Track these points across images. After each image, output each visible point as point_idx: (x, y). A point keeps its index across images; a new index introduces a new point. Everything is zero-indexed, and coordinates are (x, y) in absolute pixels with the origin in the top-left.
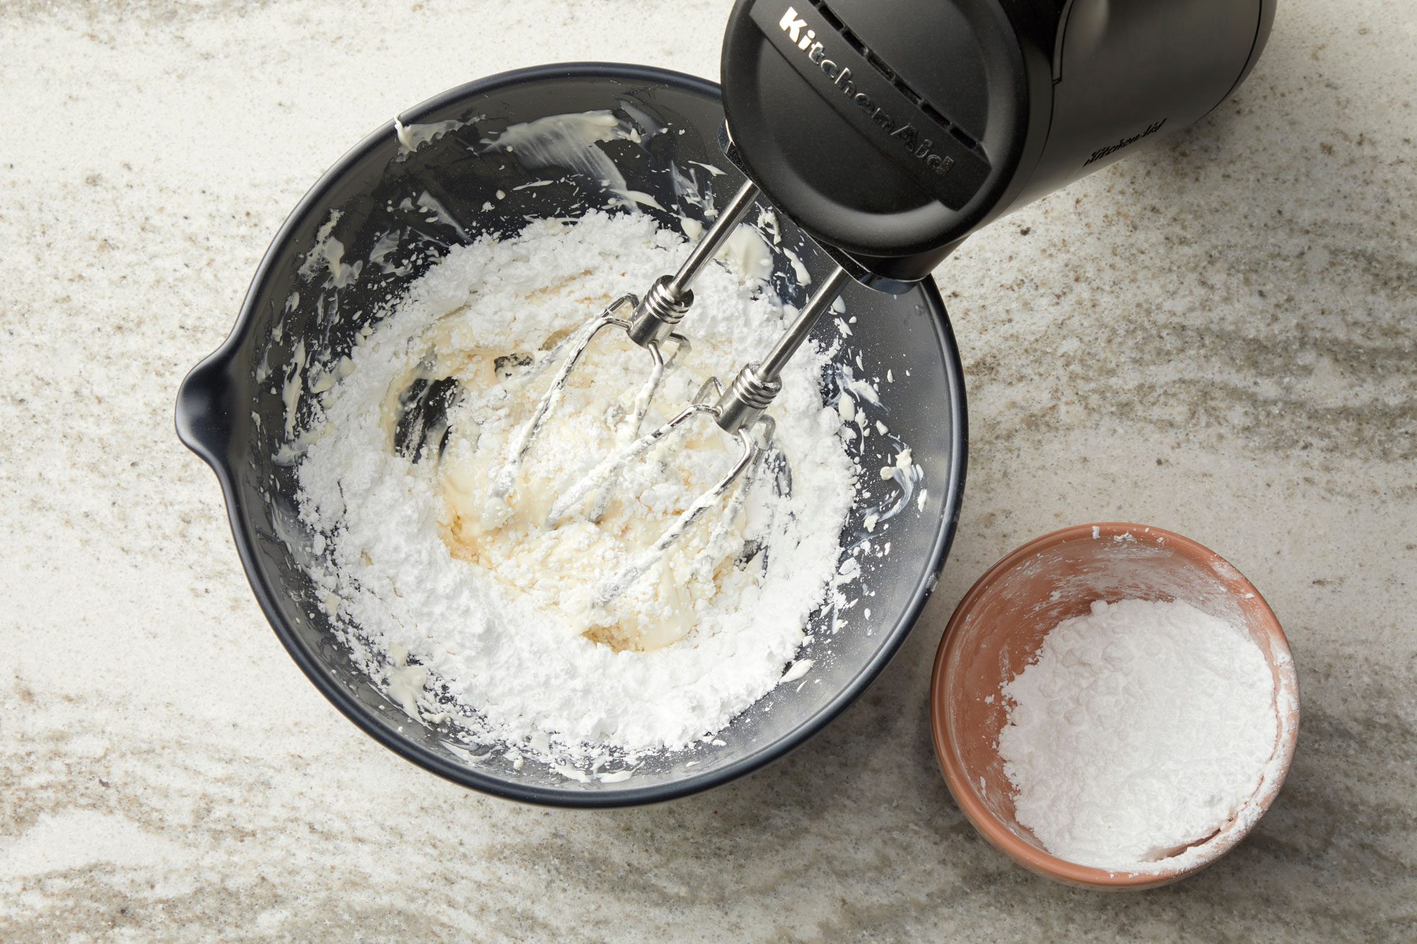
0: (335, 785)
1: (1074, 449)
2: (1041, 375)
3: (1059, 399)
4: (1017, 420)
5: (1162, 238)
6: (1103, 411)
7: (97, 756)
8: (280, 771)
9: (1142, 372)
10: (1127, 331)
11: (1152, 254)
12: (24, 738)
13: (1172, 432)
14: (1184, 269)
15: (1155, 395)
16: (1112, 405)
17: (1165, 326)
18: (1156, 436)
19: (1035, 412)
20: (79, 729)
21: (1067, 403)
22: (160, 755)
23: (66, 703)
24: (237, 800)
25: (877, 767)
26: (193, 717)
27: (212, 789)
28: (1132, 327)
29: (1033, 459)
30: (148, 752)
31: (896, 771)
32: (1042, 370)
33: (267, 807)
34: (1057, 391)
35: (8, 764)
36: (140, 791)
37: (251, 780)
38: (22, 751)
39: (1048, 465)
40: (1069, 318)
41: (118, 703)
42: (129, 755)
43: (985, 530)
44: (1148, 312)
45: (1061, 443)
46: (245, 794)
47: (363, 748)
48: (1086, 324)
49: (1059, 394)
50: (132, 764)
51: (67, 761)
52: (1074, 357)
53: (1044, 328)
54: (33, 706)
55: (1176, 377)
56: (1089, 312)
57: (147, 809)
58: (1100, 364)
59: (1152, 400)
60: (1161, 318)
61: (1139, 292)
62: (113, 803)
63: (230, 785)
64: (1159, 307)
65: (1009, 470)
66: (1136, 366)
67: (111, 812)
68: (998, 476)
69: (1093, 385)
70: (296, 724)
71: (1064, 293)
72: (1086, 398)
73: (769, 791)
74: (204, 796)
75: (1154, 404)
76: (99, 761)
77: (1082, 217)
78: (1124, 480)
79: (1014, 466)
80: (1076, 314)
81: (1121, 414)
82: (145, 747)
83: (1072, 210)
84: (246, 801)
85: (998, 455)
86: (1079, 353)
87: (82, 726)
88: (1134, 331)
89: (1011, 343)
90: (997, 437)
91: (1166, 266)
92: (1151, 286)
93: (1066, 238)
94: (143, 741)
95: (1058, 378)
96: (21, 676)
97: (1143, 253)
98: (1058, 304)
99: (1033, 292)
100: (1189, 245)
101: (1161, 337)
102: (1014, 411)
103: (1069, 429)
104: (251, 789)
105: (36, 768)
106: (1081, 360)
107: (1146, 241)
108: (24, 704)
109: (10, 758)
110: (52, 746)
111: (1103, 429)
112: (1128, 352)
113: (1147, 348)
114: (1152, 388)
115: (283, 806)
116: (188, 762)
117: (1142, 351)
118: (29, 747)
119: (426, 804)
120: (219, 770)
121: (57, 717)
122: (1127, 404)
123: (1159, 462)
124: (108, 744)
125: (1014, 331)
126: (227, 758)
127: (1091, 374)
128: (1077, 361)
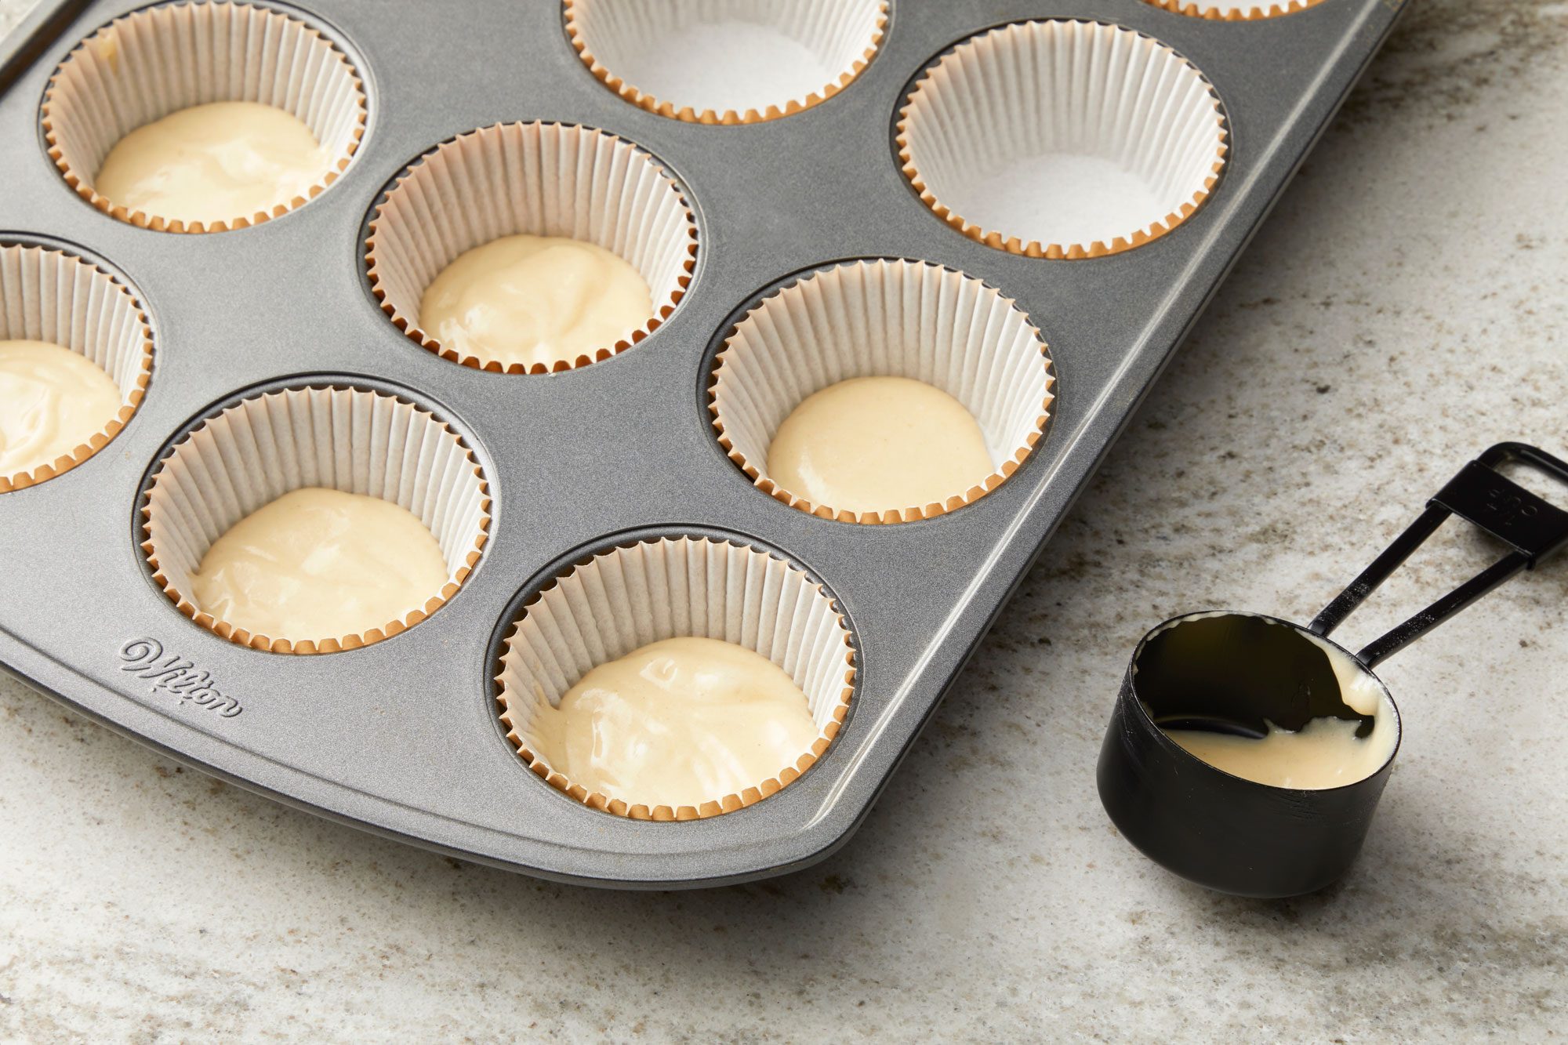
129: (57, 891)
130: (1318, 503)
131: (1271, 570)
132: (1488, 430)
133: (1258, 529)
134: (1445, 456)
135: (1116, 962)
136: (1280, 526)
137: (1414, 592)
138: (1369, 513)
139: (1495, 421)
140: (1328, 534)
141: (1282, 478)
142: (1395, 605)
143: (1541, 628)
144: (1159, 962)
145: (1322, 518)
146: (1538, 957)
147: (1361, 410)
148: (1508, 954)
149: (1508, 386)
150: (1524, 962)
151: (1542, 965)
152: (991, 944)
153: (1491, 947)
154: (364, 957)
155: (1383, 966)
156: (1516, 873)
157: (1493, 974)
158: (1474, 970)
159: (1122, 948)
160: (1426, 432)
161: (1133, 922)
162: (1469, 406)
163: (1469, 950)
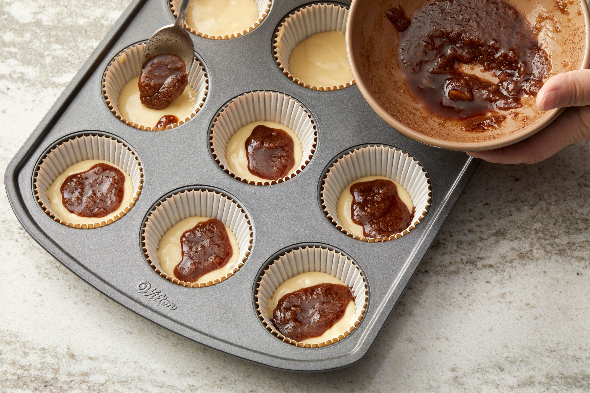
129: (118, 357)
130: (515, 222)
131: (499, 246)
132: (569, 195)
133: (495, 231)
134: (556, 205)
135: (447, 385)
136: (502, 230)
137: (544, 255)
138: (531, 226)
139: (572, 192)
140: (517, 233)
141: (503, 213)
142: (537, 259)
143: (584, 268)
144: (460, 385)
145: (515, 228)
146: (578, 384)
147: (529, 188)
148: (569, 383)
149: (577, 179)
150: (573, 386)
151: (579, 387)
152: (409, 379)
153: (563, 381)
154: (215, 381)
155: (530, 387)
156: (572, 355)
157: (563, 390)
158: (558, 389)
159: (449, 380)
160: (550, 196)
161: (453, 371)
162: (564, 186)
163: (557, 382)
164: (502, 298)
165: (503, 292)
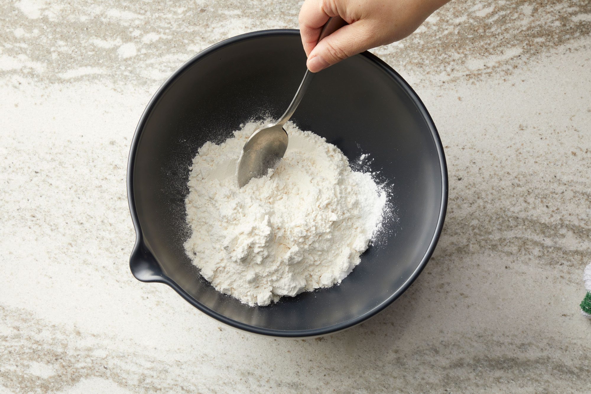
0: (192, 373)
1: (475, 261)
2: (463, 233)
3: (470, 242)
4: (454, 249)
5: (511, 184)
6: (486, 247)
7: (103, 357)
8: (171, 366)
9: (501, 234)
10: (496, 218)
11: (507, 190)
12: (76, 349)
13: (511, 257)
14: (518, 196)
15: (506, 242)
16: (490, 245)
17: (511, 217)
18: (506, 258)
19: (461, 246)
20: (97, 347)
21: (473, 244)
22: (127, 358)
23: (93, 337)
24: (155, 377)
25: (396, 376)
26: (140, 344)
27: (146, 372)
28: (498, 216)
29: (459, 264)
30: (123, 357)
31: (402, 378)
32: (464, 231)
33: (166, 379)
34: (469, 239)
35: (70, 359)
36: (119, 371)
37: (160, 369)
38: (75, 354)
39: (465, 266)
40: (475, 212)
41: (112, 338)
42: (115, 358)
43: (440, 290)
44: (505, 211)
45: (470, 259)
46: (158, 374)
47: (203, 359)
48: (481, 215)
49: (470, 240)
50: (116, 361)
51: (92, 359)
52: (476, 227)
53: (465, 215)
54: (80, 338)
55: (514, 236)
56: (483, 210)
57: (121, 378)
58: (486, 230)
59: (505, 244)
60: (509, 214)
61: (501, 204)
62: (108, 375)
63: (153, 371)
64: (509, 210)
65: (450, 268)
66: (499, 231)
67: (107, 378)
68: (446, 269)
69: (483, 238)
70: (178, 349)
71: (473, 203)
72: (480, 242)
73: (355, 383)
74: (143, 374)
75: (505, 246)
76: (104, 359)
77: (481, 175)
78: (493, 273)
79: (452, 266)
80: (477, 211)
81: (493, 249)
82: (121, 355)
83: (477, 172)
84: (158, 377)
85: (446, 262)
86: (478, 225)
87: (98, 346)
88: (499, 218)
89: (452, 220)
90: (446, 255)
91: (512, 195)
92: (506, 201)
93: (475, 182)
94: (121, 353)
95: (469, 234)
96: (76, 326)
97: (503, 189)
98: (471, 206)
99: (462, 202)
100: (521, 187)
101: (509, 221)
102: (453, 246)
103: (473, 253)
104: (160, 373)
105: (80, 361)
106: (479, 228)
107: (505, 185)
108: (77, 336)
109: (71, 356)
110: (87, 352)
111: (486, 254)
112: (496, 226)
113: (503, 225)
114: (505, 239)
115: (172, 379)
116: (137, 361)
117: (501, 226)
118: (78, 353)
119: (226, 381)
120: (149, 365)
121: (89, 342)
122: (495, 245)
123: (506, 267)
124: (108, 353)
125: (454, 216)
126: (152, 360)
127: (482, 233)
128: (477, 228)
164: (440, 288)
165: (442, 282)
